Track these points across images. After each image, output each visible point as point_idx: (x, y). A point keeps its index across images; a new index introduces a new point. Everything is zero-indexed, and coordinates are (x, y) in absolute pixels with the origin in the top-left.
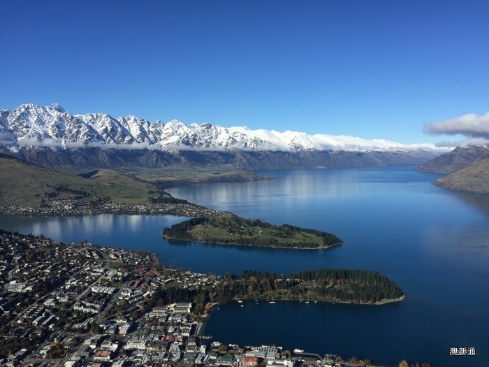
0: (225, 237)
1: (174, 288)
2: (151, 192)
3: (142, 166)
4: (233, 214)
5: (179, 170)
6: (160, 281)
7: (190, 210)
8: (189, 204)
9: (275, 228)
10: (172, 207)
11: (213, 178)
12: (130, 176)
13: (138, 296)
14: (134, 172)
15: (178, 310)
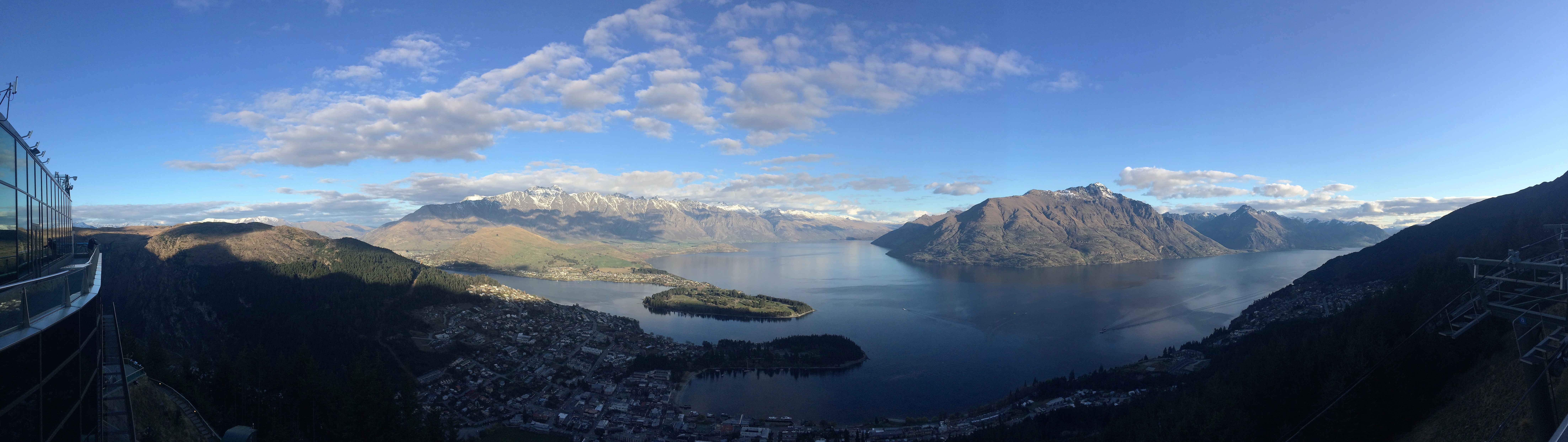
1: (654, 356)
4: (710, 286)
6: (641, 347)
7: (670, 280)
8: (669, 274)
9: (751, 298)
13: (622, 360)
15: (658, 377)
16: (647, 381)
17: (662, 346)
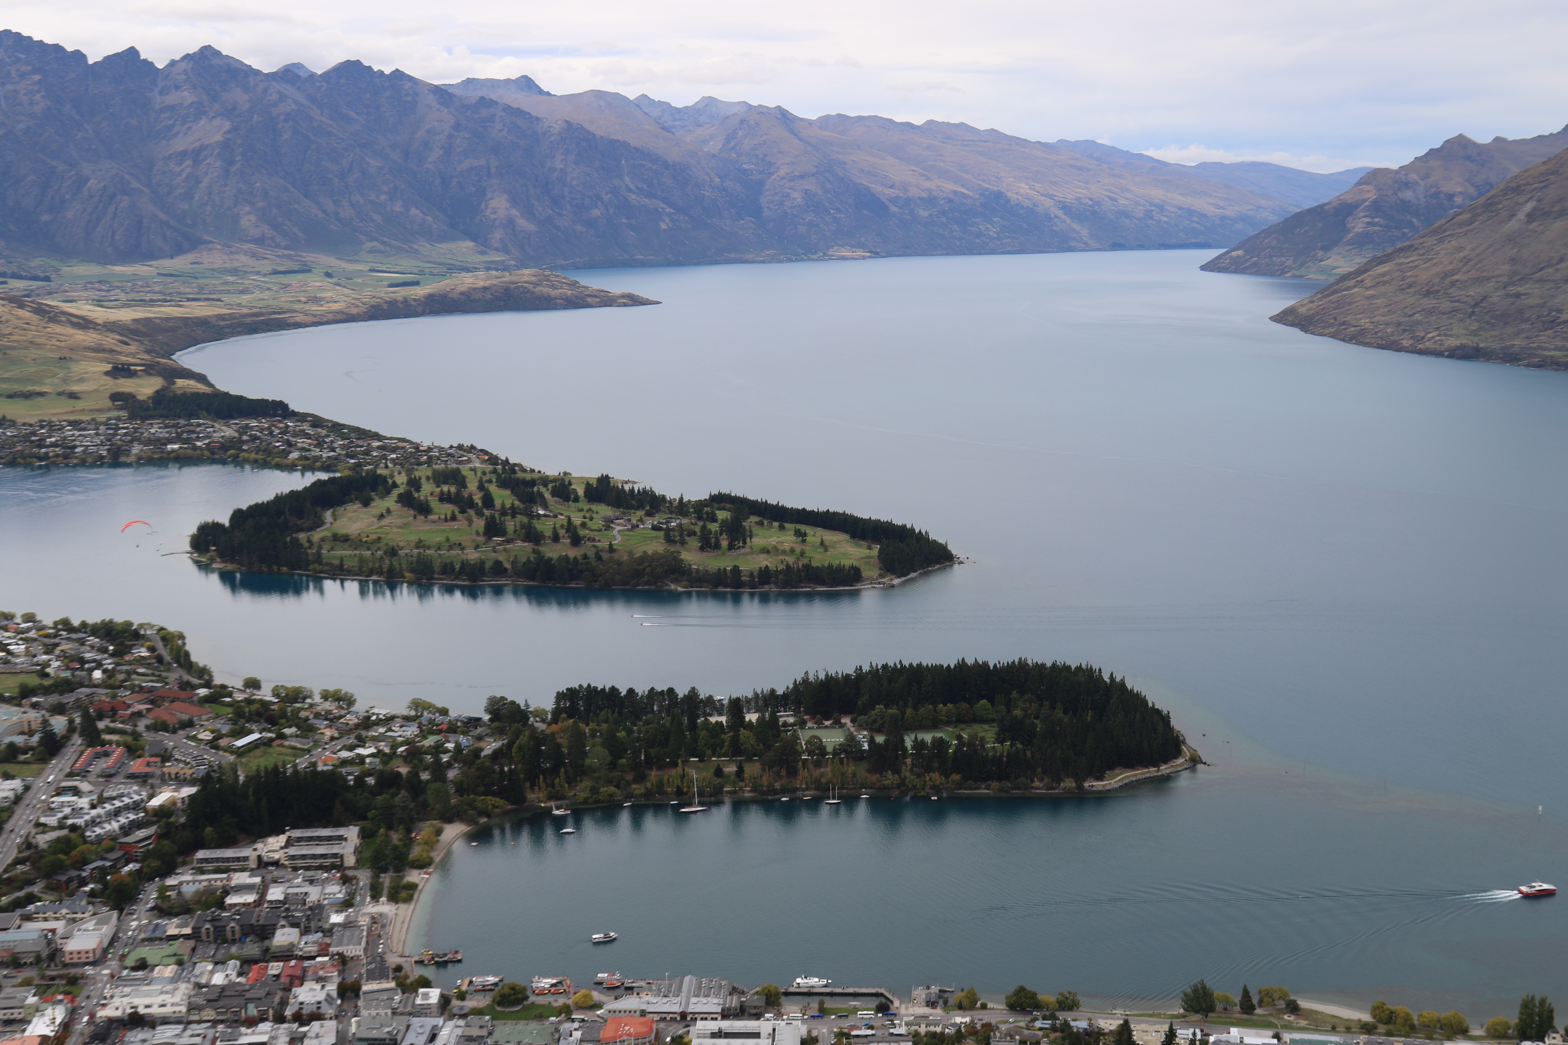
0: (472, 555)
1: (275, 772)
2: (120, 371)
3: (67, 254)
4: (493, 460)
5: (235, 272)
6: (213, 744)
7: (301, 442)
8: (302, 417)
9: (681, 507)
10: (225, 431)
11: (392, 303)
12: (18, 302)
13: (127, 808)
14: (35, 284)
15: (304, 857)
16: (257, 880)
17: (307, 729)
